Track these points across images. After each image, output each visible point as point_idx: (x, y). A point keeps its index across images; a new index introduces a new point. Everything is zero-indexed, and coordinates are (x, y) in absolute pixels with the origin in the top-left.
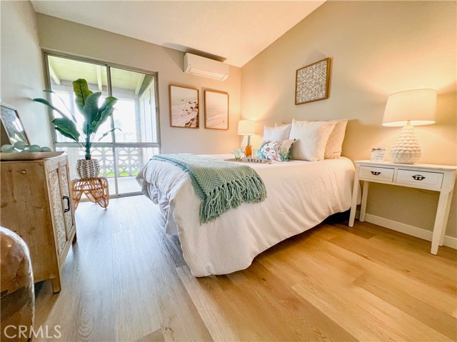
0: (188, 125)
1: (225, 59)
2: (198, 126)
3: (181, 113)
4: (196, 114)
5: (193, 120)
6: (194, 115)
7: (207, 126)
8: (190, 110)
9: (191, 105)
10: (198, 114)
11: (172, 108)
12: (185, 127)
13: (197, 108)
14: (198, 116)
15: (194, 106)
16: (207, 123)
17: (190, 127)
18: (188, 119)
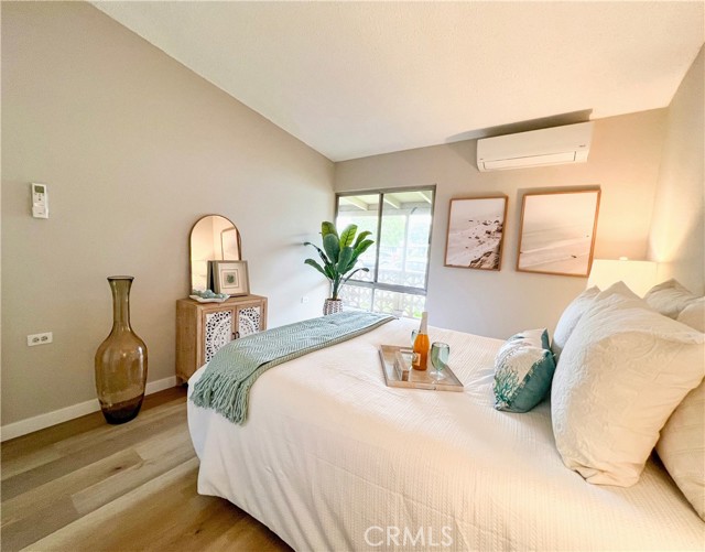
0: (476, 265)
1: (590, 111)
2: (497, 267)
3: (466, 243)
4: (497, 243)
5: (488, 254)
6: (492, 245)
7: (521, 266)
8: (484, 237)
9: (488, 228)
10: (501, 243)
11: (450, 235)
12: (470, 267)
13: (501, 231)
14: (500, 248)
15: (493, 228)
16: (521, 260)
17: (479, 268)
18: (478, 253)
